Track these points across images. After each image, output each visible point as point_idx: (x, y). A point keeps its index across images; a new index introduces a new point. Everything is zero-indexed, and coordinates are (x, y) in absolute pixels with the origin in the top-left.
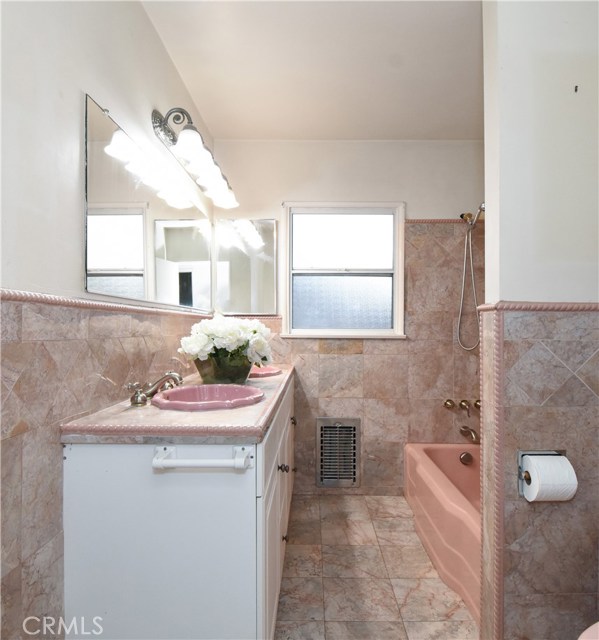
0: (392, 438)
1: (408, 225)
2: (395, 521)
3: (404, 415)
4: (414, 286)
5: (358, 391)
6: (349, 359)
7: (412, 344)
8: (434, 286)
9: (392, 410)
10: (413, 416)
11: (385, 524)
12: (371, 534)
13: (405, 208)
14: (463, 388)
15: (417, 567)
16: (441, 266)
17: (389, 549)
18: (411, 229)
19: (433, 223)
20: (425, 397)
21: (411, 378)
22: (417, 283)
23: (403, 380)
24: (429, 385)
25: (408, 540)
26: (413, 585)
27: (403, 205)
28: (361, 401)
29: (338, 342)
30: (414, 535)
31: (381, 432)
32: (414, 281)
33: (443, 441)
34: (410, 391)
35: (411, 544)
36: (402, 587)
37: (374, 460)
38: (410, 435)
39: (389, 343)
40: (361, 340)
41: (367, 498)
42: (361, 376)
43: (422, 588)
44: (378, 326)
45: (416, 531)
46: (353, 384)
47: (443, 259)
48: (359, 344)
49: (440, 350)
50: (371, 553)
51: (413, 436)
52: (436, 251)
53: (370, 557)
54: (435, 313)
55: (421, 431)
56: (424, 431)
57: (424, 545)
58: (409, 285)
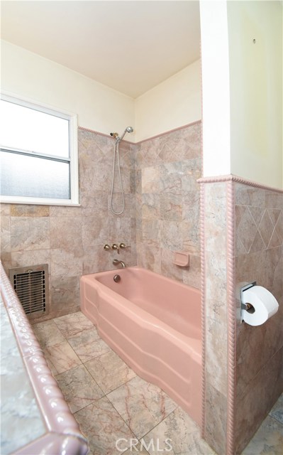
0: (72, 274)
1: (80, 130)
2: (85, 335)
3: (80, 257)
4: (84, 171)
5: (46, 244)
6: (37, 220)
7: (84, 210)
8: (97, 174)
9: (72, 255)
10: (85, 258)
11: (78, 340)
12: (72, 354)
13: (78, 118)
14: (114, 237)
15: (119, 373)
16: (101, 162)
17: (91, 363)
18: (82, 134)
19: (96, 133)
20: (93, 244)
21: (83, 233)
22: (87, 171)
23: (79, 235)
24: (95, 236)
25: (100, 349)
26: (124, 393)
27: (76, 116)
28: (49, 251)
29: (28, 207)
30: (102, 342)
31: (64, 271)
32: (84, 169)
33: (104, 270)
34: (83, 241)
35: (104, 351)
36: (119, 400)
37: (59, 292)
38: (84, 270)
39: (69, 209)
40: (48, 206)
41: (55, 320)
42: (49, 233)
43: (132, 393)
44: (60, 197)
45: (102, 338)
46: (41, 239)
47: (102, 158)
48: (46, 209)
49: (100, 214)
50: (80, 374)
51: (86, 271)
52: (97, 152)
53: (81, 379)
54: (98, 191)
55: (91, 266)
56: (93, 266)
57: (113, 349)
58: (82, 171)
